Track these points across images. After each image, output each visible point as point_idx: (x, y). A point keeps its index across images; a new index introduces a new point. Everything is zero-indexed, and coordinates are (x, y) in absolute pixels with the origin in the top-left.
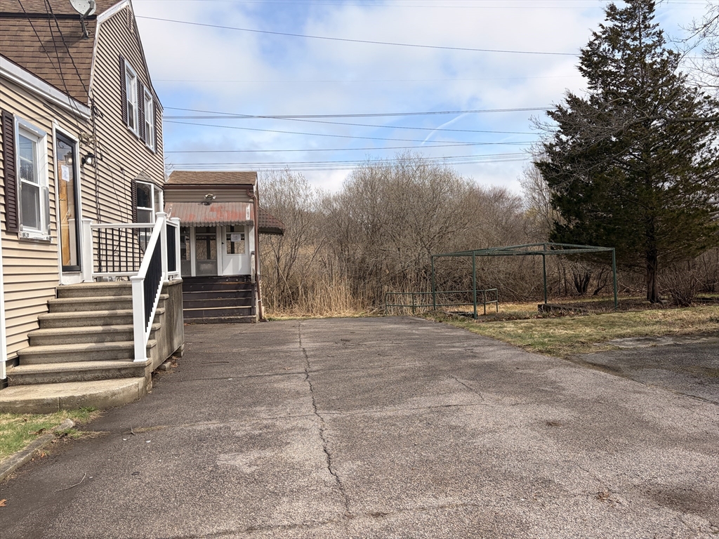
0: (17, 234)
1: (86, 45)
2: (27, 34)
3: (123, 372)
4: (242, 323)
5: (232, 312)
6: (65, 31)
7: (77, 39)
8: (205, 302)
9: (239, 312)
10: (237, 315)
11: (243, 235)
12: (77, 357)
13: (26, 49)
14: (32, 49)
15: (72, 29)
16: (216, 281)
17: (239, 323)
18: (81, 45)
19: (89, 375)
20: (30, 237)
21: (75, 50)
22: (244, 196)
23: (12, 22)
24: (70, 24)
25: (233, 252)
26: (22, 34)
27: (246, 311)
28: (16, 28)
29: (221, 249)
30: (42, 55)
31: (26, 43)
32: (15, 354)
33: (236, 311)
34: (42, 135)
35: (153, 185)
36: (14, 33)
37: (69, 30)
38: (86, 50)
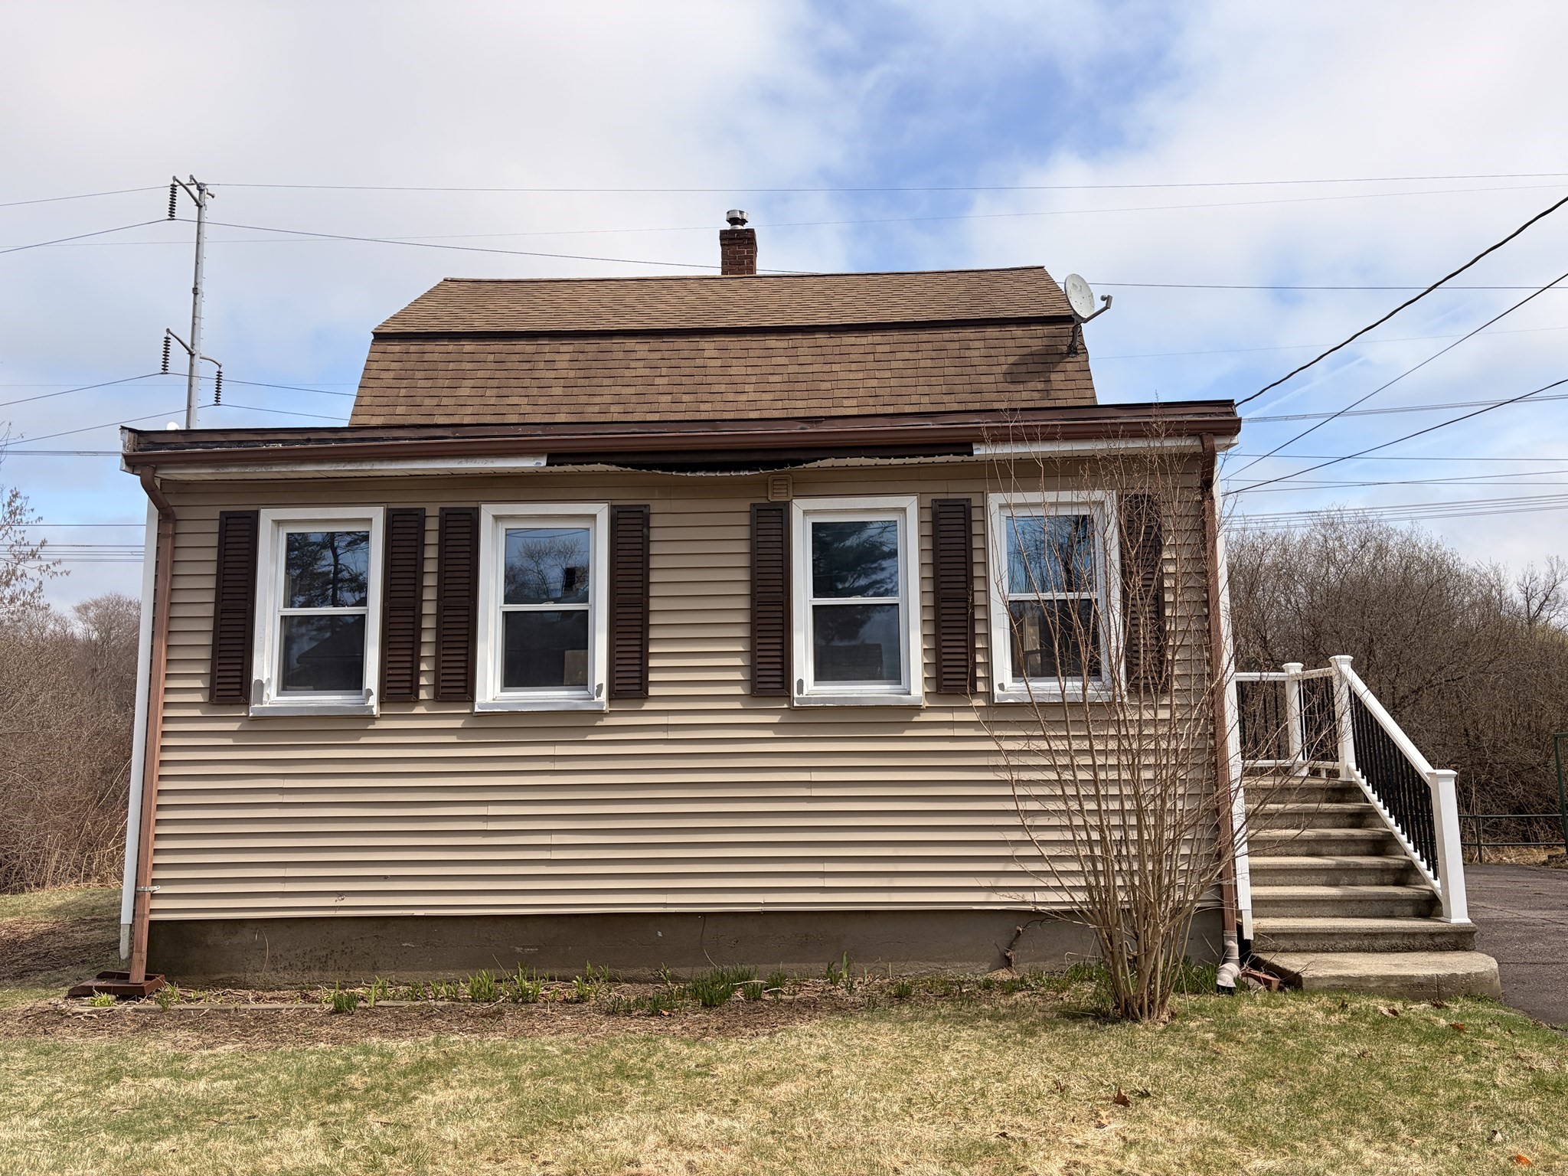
1: (1076, 367)
2: (976, 353)
3: (1438, 940)
6: (1037, 345)
7: (1058, 356)
13: (984, 379)
14: (992, 379)
15: (1046, 341)
18: (1069, 367)
21: (1061, 376)
23: (947, 334)
24: (1040, 333)
26: (968, 353)
28: (956, 345)
30: (1012, 387)
31: (980, 370)
36: (956, 353)
37: (1038, 342)
38: (1079, 375)
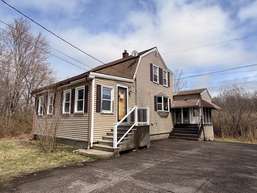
0: (100, 112)
4: (194, 140)
5: (191, 136)
6: (133, 62)
8: (184, 132)
9: (194, 136)
10: (193, 138)
11: (198, 110)
12: (107, 144)
13: (125, 68)
16: (189, 125)
17: (193, 140)
18: (135, 64)
19: (105, 150)
20: (104, 113)
22: (198, 97)
24: (134, 60)
25: (194, 116)
27: (196, 137)
28: (125, 64)
29: (191, 115)
30: (128, 69)
32: (97, 141)
33: (192, 136)
34: (112, 88)
35: (163, 97)
